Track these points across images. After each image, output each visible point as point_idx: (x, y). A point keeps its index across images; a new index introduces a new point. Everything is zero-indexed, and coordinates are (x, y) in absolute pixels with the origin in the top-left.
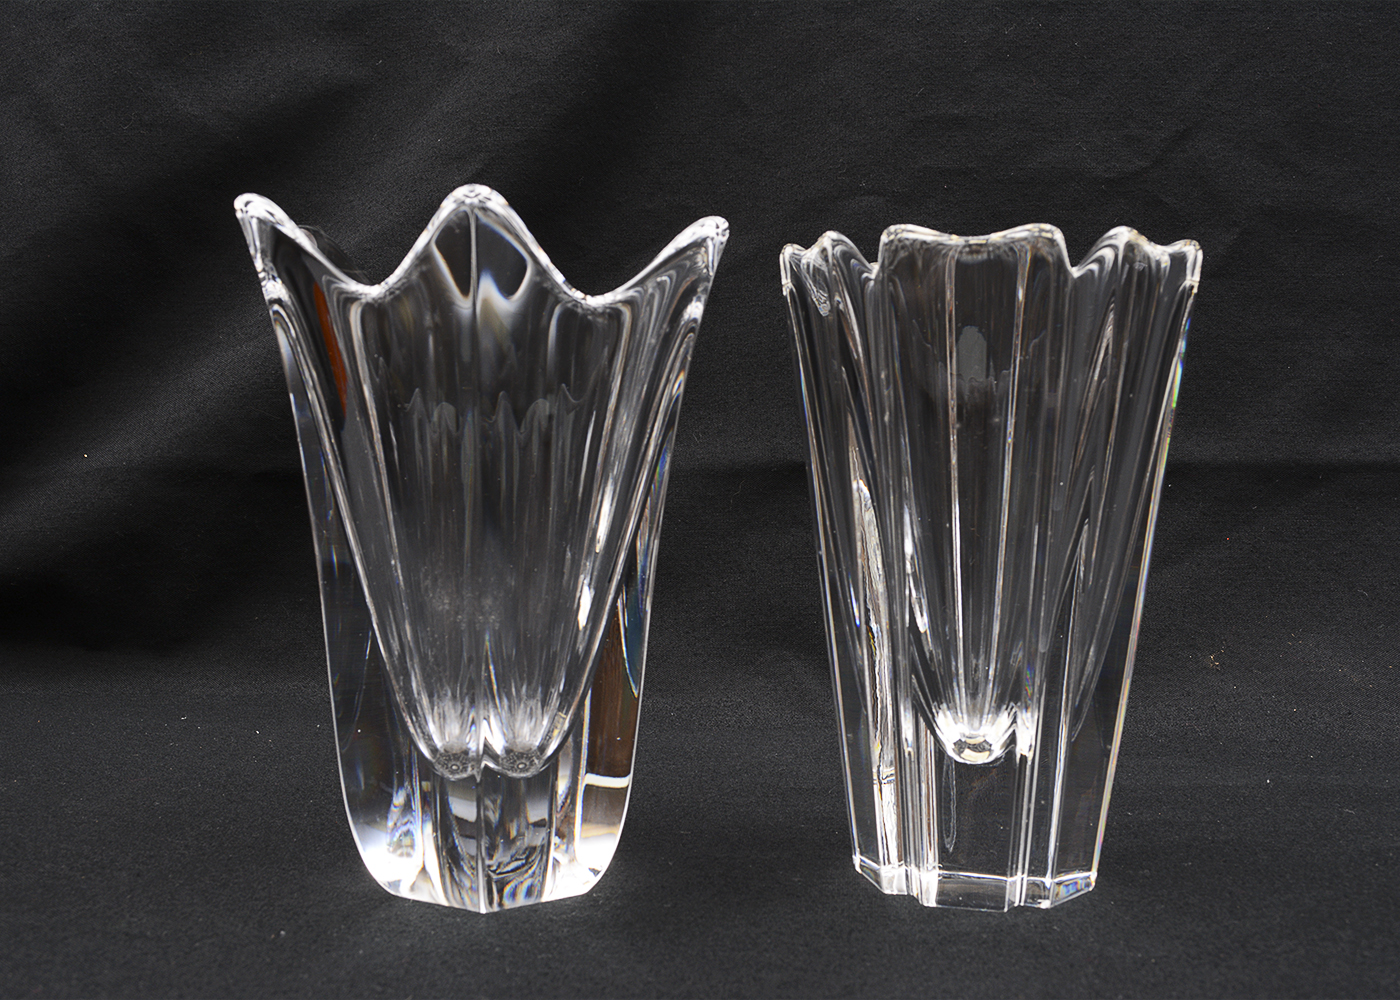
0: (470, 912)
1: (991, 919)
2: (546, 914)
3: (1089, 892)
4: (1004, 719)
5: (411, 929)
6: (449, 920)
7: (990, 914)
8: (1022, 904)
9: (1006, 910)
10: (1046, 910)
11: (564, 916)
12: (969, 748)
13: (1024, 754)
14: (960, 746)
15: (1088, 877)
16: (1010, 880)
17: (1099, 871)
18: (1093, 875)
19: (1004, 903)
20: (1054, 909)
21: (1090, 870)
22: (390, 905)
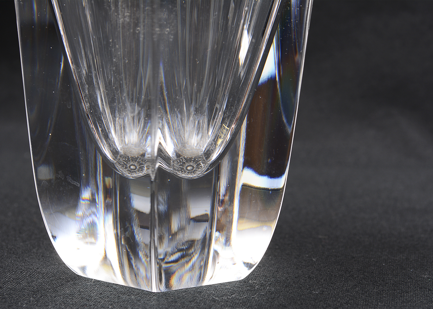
0: (143, 291)
2: (209, 296)
5: (92, 304)
6: (124, 297)
11: (225, 298)
22: (74, 284)
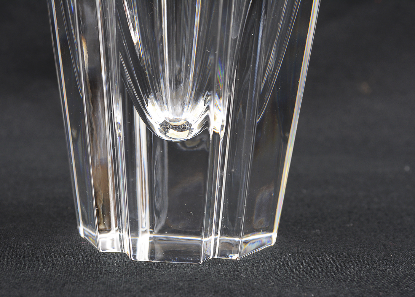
1: (188, 269)
3: (271, 247)
4: (201, 105)
7: (188, 266)
8: (216, 257)
9: (201, 262)
10: (235, 262)
12: (173, 128)
13: (217, 132)
14: (166, 126)
15: (271, 237)
16: (204, 240)
17: (279, 231)
18: (274, 235)
19: (200, 256)
20: (243, 261)
21: (271, 230)
